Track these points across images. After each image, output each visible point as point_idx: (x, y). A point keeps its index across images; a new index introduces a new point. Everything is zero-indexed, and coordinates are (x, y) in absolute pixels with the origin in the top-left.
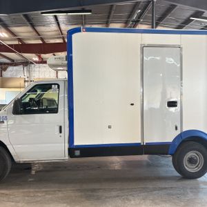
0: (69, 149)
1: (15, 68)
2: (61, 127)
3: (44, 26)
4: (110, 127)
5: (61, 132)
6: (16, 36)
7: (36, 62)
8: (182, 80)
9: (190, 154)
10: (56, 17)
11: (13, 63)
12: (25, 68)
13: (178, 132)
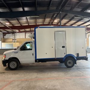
0: (35, 60)
1: (9, 34)
2: (33, 54)
3: (22, 20)
4: (46, 54)
5: (33, 55)
6: (11, 23)
7: (17, 32)
8: (66, 40)
9: (69, 61)
10: (27, 18)
11: (8, 33)
12: (13, 35)
13: (65, 55)
